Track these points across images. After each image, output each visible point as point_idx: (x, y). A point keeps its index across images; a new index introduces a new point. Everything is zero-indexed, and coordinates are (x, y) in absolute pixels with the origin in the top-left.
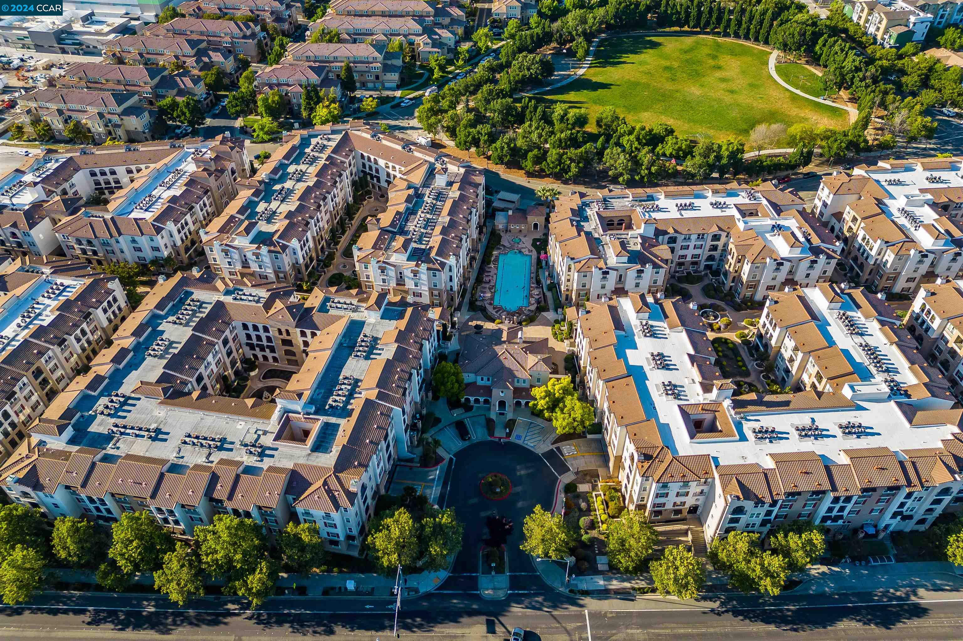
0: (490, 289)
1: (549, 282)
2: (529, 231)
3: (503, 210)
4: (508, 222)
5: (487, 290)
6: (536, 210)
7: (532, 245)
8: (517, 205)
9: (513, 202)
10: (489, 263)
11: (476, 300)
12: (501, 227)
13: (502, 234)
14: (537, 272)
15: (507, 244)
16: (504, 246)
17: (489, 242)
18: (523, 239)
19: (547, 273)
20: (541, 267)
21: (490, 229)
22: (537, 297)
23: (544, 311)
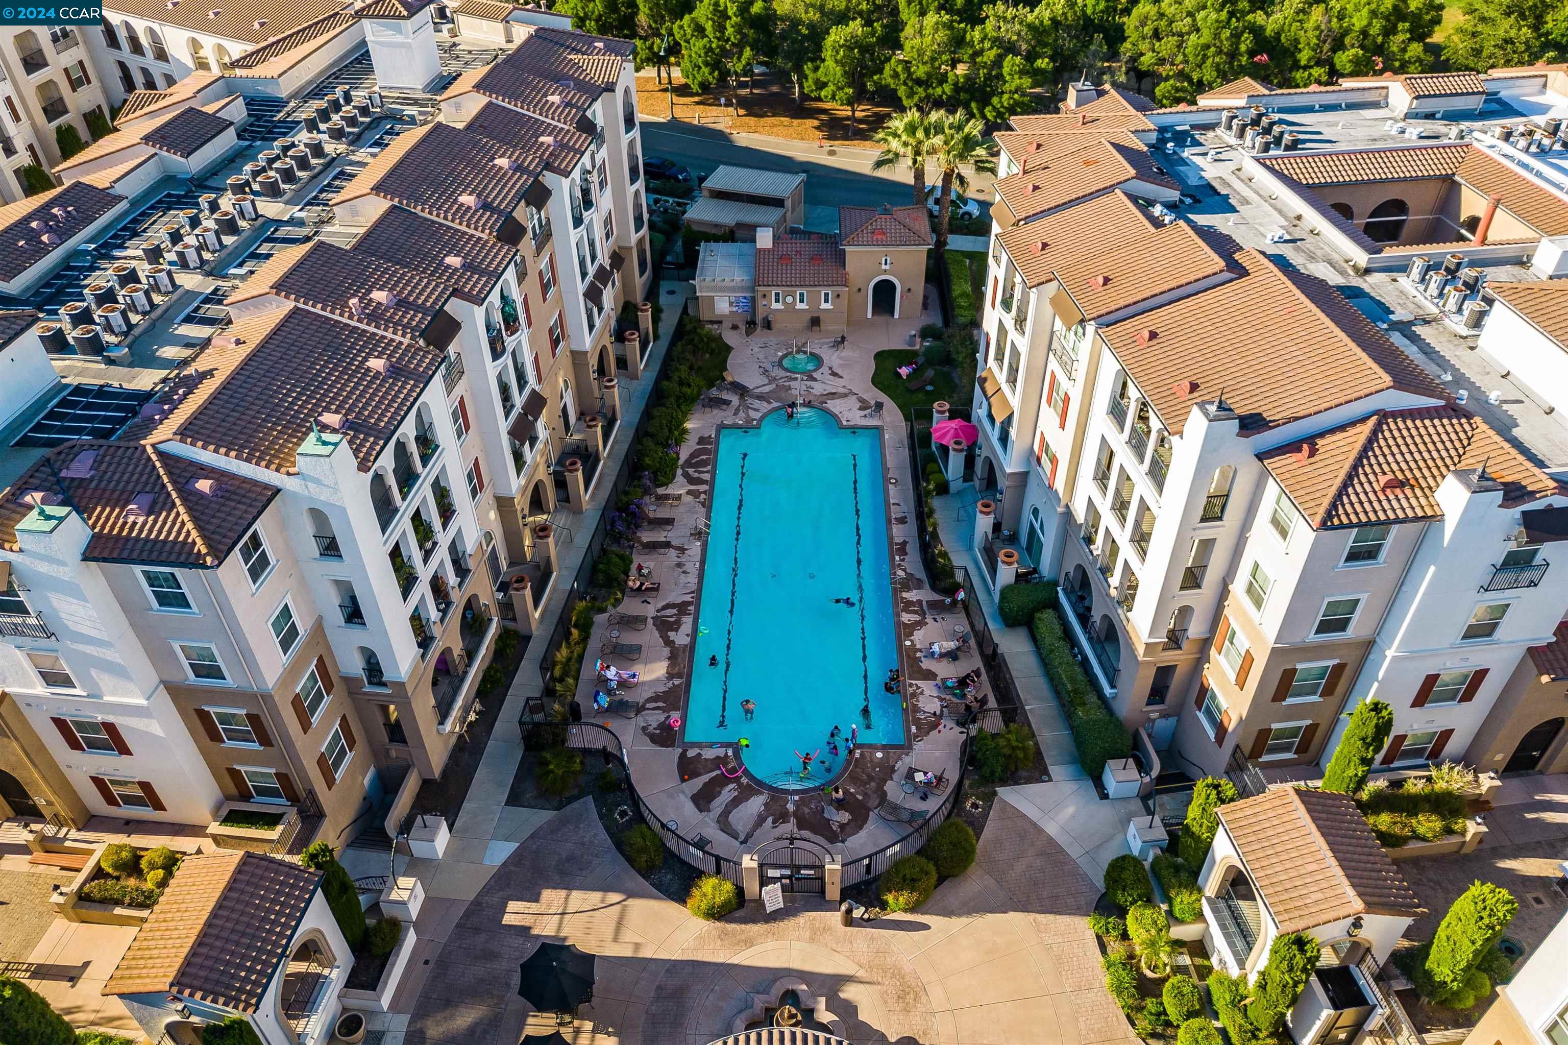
0: (665, 626)
1: (1006, 574)
2: (854, 322)
3: (729, 235)
4: (756, 283)
5: (649, 636)
6: (882, 221)
7: (876, 381)
8: (795, 216)
9: (778, 203)
10: (664, 475)
11: (575, 714)
12: (723, 306)
13: (730, 338)
14: (923, 515)
15: (753, 380)
16: (741, 390)
17: (664, 373)
18: (832, 358)
19: (984, 523)
20: (943, 489)
21: (669, 321)
22: (947, 671)
23: (1012, 778)
